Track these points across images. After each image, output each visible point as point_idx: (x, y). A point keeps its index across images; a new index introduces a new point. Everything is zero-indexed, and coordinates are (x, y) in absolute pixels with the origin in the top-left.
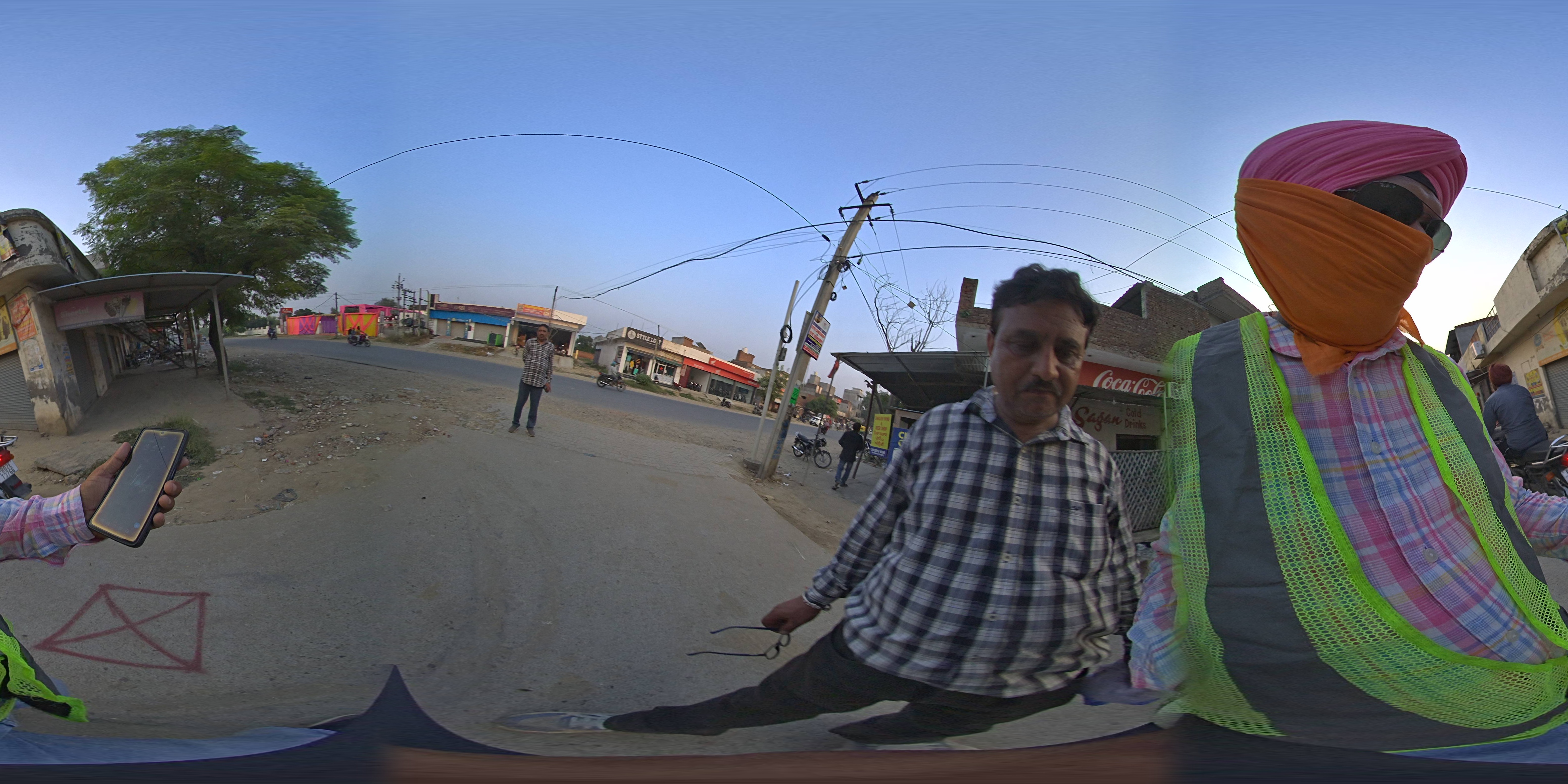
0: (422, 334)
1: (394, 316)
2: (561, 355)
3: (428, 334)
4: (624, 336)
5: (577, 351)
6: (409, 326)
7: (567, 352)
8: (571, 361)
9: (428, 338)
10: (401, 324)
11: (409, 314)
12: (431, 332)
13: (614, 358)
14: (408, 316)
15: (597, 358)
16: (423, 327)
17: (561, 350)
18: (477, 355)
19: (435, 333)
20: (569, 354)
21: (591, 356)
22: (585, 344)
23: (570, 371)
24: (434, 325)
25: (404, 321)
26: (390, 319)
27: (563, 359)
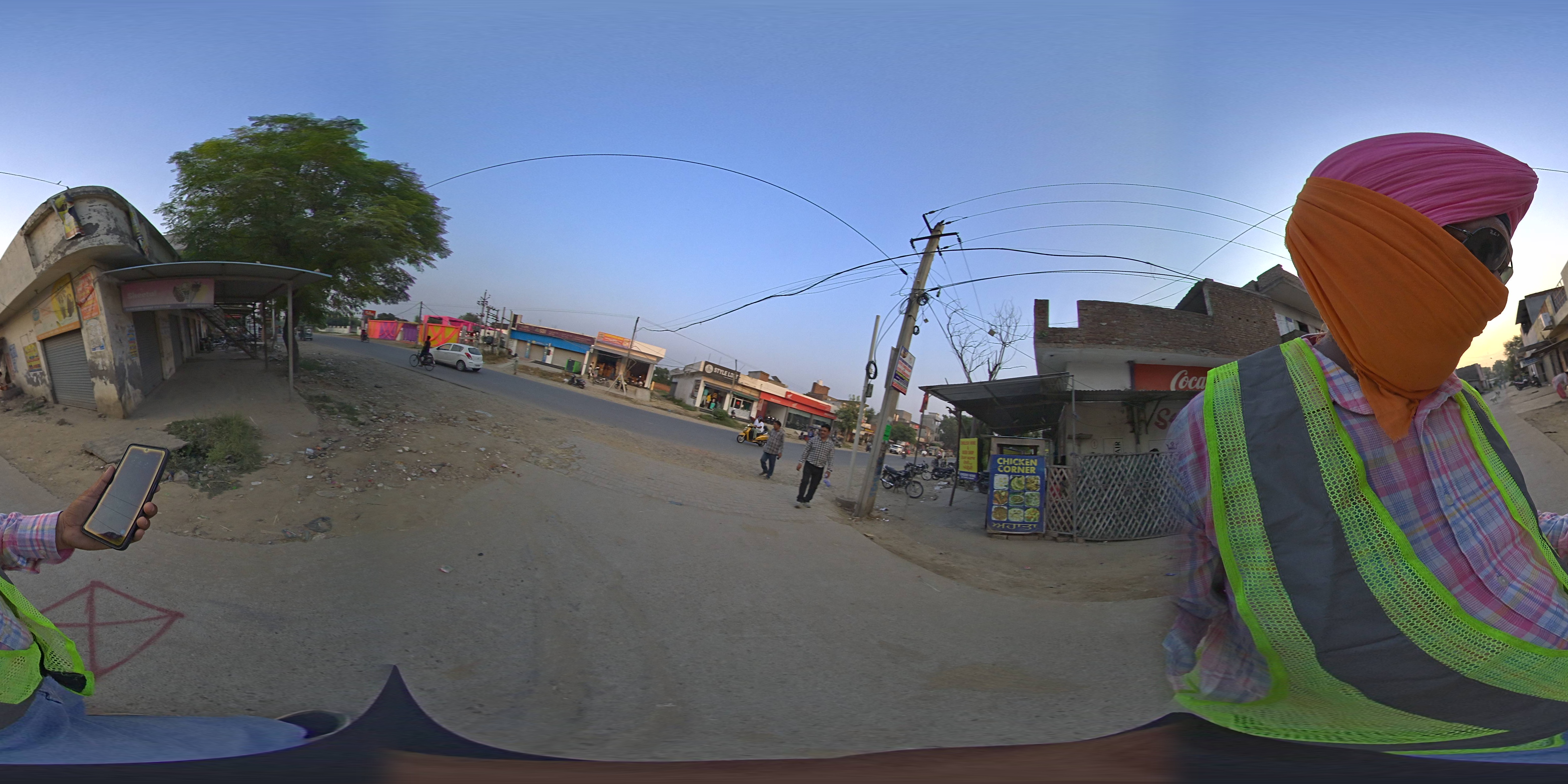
0: (501, 353)
1: (475, 332)
2: (638, 386)
3: (507, 354)
4: (701, 370)
5: (653, 383)
6: (489, 344)
7: (644, 384)
8: (647, 393)
9: (506, 358)
10: (481, 341)
11: (490, 331)
12: (510, 352)
13: (691, 392)
14: (489, 333)
15: (673, 391)
16: (502, 346)
17: (638, 381)
18: (555, 380)
19: (513, 354)
20: (645, 386)
21: (667, 389)
22: (662, 376)
23: (646, 404)
24: (514, 346)
25: (485, 338)
26: (472, 335)
27: (639, 390)
